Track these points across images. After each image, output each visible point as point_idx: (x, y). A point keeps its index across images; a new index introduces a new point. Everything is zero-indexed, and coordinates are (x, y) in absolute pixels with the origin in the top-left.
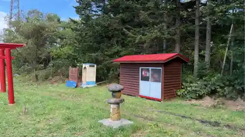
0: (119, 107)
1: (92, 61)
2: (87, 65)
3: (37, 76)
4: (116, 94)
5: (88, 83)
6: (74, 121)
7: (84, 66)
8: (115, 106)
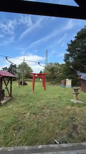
0: (77, 95)
1: (70, 78)
2: (68, 80)
3: (52, 82)
4: (76, 90)
5: (68, 86)
6: (61, 98)
7: (66, 80)
8: (76, 95)
